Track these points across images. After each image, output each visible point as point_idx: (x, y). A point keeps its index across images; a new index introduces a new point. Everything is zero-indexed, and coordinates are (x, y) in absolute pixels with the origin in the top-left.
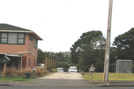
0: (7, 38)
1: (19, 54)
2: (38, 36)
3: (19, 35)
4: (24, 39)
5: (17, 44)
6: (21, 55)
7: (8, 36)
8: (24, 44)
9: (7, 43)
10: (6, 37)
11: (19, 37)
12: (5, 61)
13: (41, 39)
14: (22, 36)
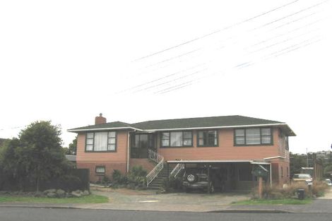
0: (245, 137)
1: (266, 161)
2: (291, 130)
3: (263, 130)
4: (272, 136)
5: (262, 144)
6: (269, 162)
7: (245, 134)
8: (272, 144)
9: (245, 145)
10: (243, 135)
11: (263, 134)
12: (260, 172)
13: (294, 135)
14: (267, 132)
